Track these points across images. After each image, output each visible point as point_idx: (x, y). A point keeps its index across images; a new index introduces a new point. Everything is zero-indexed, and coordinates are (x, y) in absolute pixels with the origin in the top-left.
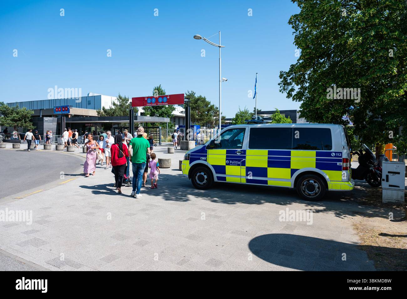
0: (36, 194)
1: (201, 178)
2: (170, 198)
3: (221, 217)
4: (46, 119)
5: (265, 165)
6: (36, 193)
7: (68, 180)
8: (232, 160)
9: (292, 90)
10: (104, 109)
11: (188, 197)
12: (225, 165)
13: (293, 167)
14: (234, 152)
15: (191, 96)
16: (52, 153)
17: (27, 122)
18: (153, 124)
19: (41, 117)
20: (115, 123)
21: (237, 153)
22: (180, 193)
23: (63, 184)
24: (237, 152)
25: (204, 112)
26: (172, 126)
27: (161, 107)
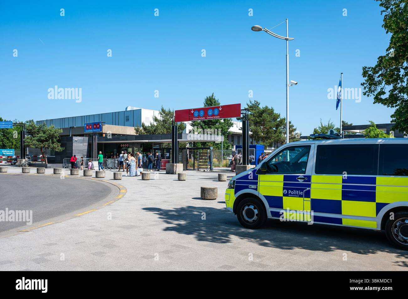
0: (44, 227)
1: (250, 213)
2: (206, 238)
3: (267, 266)
4: (75, 139)
5: (339, 197)
6: (46, 226)
7: (87, 211)
8: (292, 190)
9: (382, 93)
10: (143, 125)
11: (229, 238)
12: (282, 195)
13: (378, 200)
14: (295, 178)
15: (254, 107)
16: (80, 179)
17: (55, 142)
18: (204, 143)
19: (71, 136)
20: (156, 144)
21: (299, 180)
22: (220, 232)
23: (79, 216)
24: (298, 178)
25: (271, 128)
26: (229, 146)
27: (214, 122)
